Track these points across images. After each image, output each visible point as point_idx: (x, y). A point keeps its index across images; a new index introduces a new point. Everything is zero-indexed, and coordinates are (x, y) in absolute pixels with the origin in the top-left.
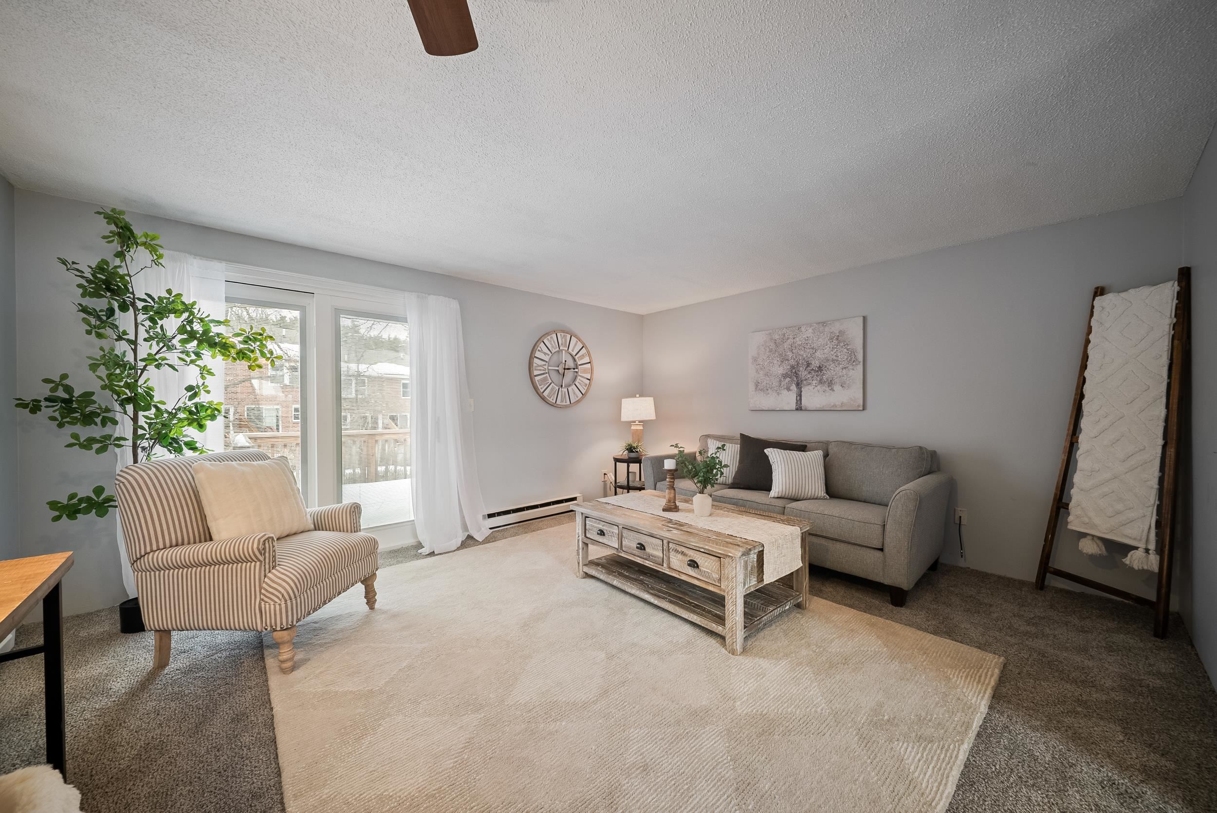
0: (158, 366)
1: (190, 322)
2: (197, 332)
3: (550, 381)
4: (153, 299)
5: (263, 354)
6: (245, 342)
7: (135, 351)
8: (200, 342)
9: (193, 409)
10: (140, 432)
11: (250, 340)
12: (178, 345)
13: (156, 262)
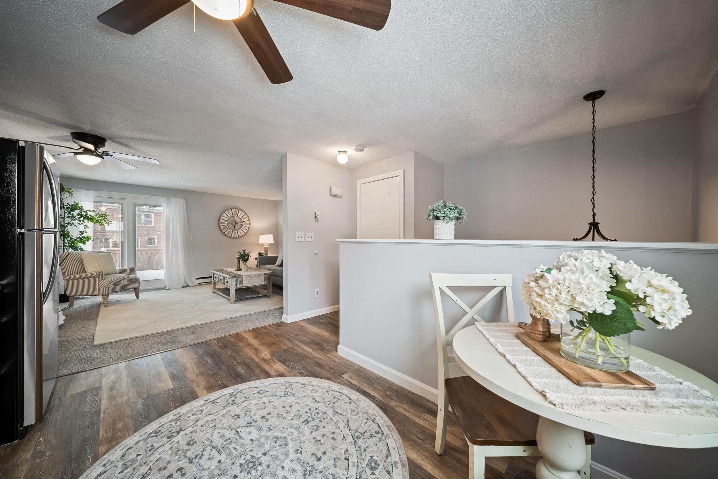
0: (71, 225)
1: (81, 212)
2: (83, 215)
3: (228, 228)
4: (69, 205)
5: (105, 221)
6: (99, 217)
7: (64, 221)
8: (84, 218)
9: (82, 238)
10: (65, 244)
11: (101, 216)
12: (77, 219)
13: (71, 196)
